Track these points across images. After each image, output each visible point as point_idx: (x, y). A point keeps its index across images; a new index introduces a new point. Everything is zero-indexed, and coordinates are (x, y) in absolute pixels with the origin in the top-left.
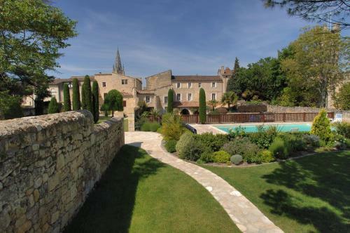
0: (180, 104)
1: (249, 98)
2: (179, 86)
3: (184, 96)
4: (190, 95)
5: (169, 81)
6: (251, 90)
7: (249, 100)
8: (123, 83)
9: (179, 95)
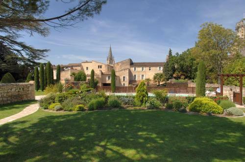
0: (135, 81)
1: (178, 78)
2: (135, 69)
3: (139, 77)
4: (143, 76)
5: (128, 67)
6: (179, 72)
7: (177, 79)
8: (99, 68)
9: (135, 76)
